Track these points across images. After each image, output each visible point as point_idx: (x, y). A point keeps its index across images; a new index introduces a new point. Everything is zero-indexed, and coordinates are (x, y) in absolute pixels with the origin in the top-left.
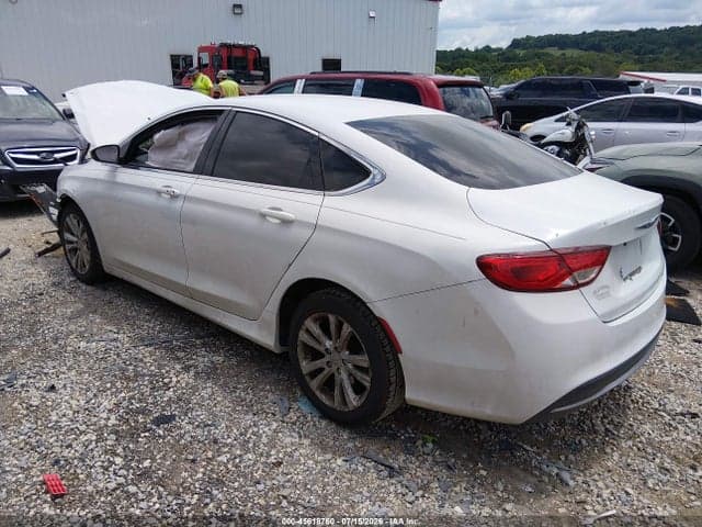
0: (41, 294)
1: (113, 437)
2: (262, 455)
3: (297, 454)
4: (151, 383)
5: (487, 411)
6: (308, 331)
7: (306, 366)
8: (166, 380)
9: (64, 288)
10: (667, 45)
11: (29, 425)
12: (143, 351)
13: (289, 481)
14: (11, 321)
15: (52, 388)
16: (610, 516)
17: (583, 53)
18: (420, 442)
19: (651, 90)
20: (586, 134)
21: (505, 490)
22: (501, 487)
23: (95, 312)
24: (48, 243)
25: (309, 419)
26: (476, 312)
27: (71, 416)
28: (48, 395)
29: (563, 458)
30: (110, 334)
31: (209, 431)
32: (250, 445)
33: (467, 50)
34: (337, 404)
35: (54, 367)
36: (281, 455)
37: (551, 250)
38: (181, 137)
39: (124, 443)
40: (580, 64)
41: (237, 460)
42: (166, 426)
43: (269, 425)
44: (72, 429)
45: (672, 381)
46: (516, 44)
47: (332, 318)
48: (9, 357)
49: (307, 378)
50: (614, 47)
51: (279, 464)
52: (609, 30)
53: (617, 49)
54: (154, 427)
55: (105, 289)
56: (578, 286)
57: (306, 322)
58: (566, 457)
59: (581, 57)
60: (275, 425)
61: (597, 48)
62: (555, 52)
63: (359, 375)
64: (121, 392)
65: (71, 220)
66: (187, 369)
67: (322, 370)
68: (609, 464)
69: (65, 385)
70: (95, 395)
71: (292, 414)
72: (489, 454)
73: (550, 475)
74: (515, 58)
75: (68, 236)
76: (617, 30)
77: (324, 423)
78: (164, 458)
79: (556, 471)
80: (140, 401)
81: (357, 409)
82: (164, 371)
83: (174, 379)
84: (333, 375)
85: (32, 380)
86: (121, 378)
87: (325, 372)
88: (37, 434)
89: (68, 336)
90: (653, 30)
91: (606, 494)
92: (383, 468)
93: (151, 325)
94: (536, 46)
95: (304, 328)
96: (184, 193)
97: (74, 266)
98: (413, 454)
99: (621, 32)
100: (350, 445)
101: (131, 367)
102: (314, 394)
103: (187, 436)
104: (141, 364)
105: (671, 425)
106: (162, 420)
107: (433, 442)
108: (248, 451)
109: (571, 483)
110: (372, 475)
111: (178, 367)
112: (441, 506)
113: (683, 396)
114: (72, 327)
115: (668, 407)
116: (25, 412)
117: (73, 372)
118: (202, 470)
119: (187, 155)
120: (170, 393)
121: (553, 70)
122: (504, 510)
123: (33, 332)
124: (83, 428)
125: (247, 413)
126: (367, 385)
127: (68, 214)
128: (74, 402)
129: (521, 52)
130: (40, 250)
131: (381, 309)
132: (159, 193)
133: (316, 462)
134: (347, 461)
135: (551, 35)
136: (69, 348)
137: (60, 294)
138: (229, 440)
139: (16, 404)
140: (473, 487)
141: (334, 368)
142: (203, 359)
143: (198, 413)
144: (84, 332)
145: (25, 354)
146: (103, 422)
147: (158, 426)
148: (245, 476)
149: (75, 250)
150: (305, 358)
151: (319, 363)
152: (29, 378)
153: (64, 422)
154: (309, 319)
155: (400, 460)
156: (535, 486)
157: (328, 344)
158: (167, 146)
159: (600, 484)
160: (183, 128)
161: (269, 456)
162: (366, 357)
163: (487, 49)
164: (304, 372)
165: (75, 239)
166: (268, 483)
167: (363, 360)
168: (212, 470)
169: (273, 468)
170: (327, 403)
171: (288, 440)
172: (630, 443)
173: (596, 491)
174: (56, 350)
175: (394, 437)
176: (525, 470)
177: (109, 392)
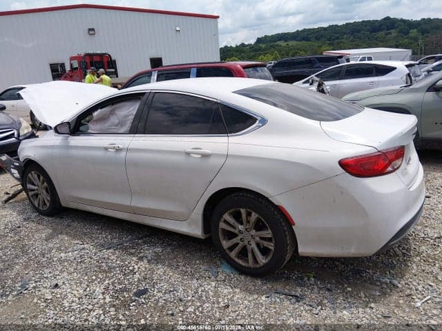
0: (19, 227)
1: (113, 309)
2: (214, 303)
3: (235, 298)
4: (122, 271)
5: (352, 251)
6: (226, 222)
7: (226, 244)
8: (131, 268)
9: (33, 221)
10: (345, 33)
11: (52, 312)
12: (106, 253)
13: (238, 315)
14: (6, 247)
15: (56, 286)
16: (428, 300)
17: (298, 43)
18: (306, 278)
19: (348, 60)
20: (325, 89)
21: (366, 296)
22: (363, 295)
23: (61, 233)
24: (7, 193)
25: (232, 276)
26: (342, 193)
27: (77, 302)
28: (55, 291)
29: (388, 272)
30: (79, 245)
31: (174, 294)
32: (204, 298)
33: (231, 47)
34: (251, 264)
35: (50, 273)
36: (226, 301)
37: (379, 152)
38: (112, 113)
39: (121, 311)
40: (298, 49)
41: (200, 309)
42: (144, 296)
43: (209, 284)
44: (83, 310)
45: (424, 221)
46: (259, 40)
47: (243, 211)
48: (15, 271)
49: (228, 251)
50: (316, 38)
51: (228, 306)
52: (311, 28)
53: (317, 39)
54: (137, 298)
55: (62, 218)
56: (394, 170)
57: (224, 216)
58: (390, 272)
59: (297, 45)
60: (213, 284)
61: (307, 39)
62: (282, 43)
63: (266, 244)
64: (104, 281)
65: (33, 175)
66: (141, 259)
67: (237, 244)
68: (414, 271)
69: (63, 283)
70: (88, 286)
71: (220, 276)
72: (347, 278)
73: (387, 284)
74: (260, 49)
75: (30, 186)
76: (316, 27)
77: (243, 277)
78: (151, 316)
79: (388, 281)
80: (120, 284)
81: (265, 265)
82: (127, 263)
83: (136, 267)
84: (245, 246)
85: (38, 284)
86: (100, 272)
87: (240, 246)
88: (60, 317)
89: (50, 251)
90: (337, 26)
91: (420, 288)
92: (291, 297)
93: (104, 236)
94: (271, 41)
95: (222, 220)
96: (126, 147)
97: (37, 206)
98: (304, 286)
99: (318, 28)
100: (265, 287)
101: (103, 264)
102: (233, 260)
103: (160, 300)
104: (110, 261)
105: (435, 245)
106: (140, 293)
107: (314, 277)
108: (204, 302)
109: (400, 286)
110: (287, 303)
111: (135, 259)
112: (335, 313)
113: (434, 228)
114: (51, 245)
115: (430, 235)
116: (44, 304)
117: (65, 273)
118: (180, 319)
119: (119, 123)
120: (137, 276)
121: (283, 55)
122: (370, 307)
123: (25, 252)
124: (90, 307)
125: (192, 280)
126: (272, 248)
127: (30, 172)
128: (75, 292)
129: (263, 46)
130: (4, 199)
131: (278, 200)
132: (106, 149)
133: (249, 301)
134: (268, 297)
135: (279, 34)
136: (55, 259)
137: (33, 225)
138: (189, 298)
139: (35, 300)
140: (347, 298)
141: (246, 242)
142: (149, 252)
143: (162, 285)
144: (60, 247)
145: (26, 267)
146: (102, 301)
147: (139, 297)
148: (210, 317)
149: (36, 195)
150: (224, 239)
151: (235, 240)
152: (36, 282)
153: (74, 306)
154: (226, 214)
155: (299, 291)
156: (380, 291)
157: (241, 227)
158: (102, 119)
159: (415, 284)
160: (114, 107)
161: (218, 303)
162: (270, 231)
163: (243, 45)
164: (225, 248)
165: (36, 188)
166: (227, 319)
167: (268, 233)
168: (187, 318)
169: (224, 310)
170: (244, 264)
171: (226, 291)
172: (418, 258)
173: (414, 288)
174: (46, 261)
175: (288, 278)
176: (371, 283)
177: (96, 282)
